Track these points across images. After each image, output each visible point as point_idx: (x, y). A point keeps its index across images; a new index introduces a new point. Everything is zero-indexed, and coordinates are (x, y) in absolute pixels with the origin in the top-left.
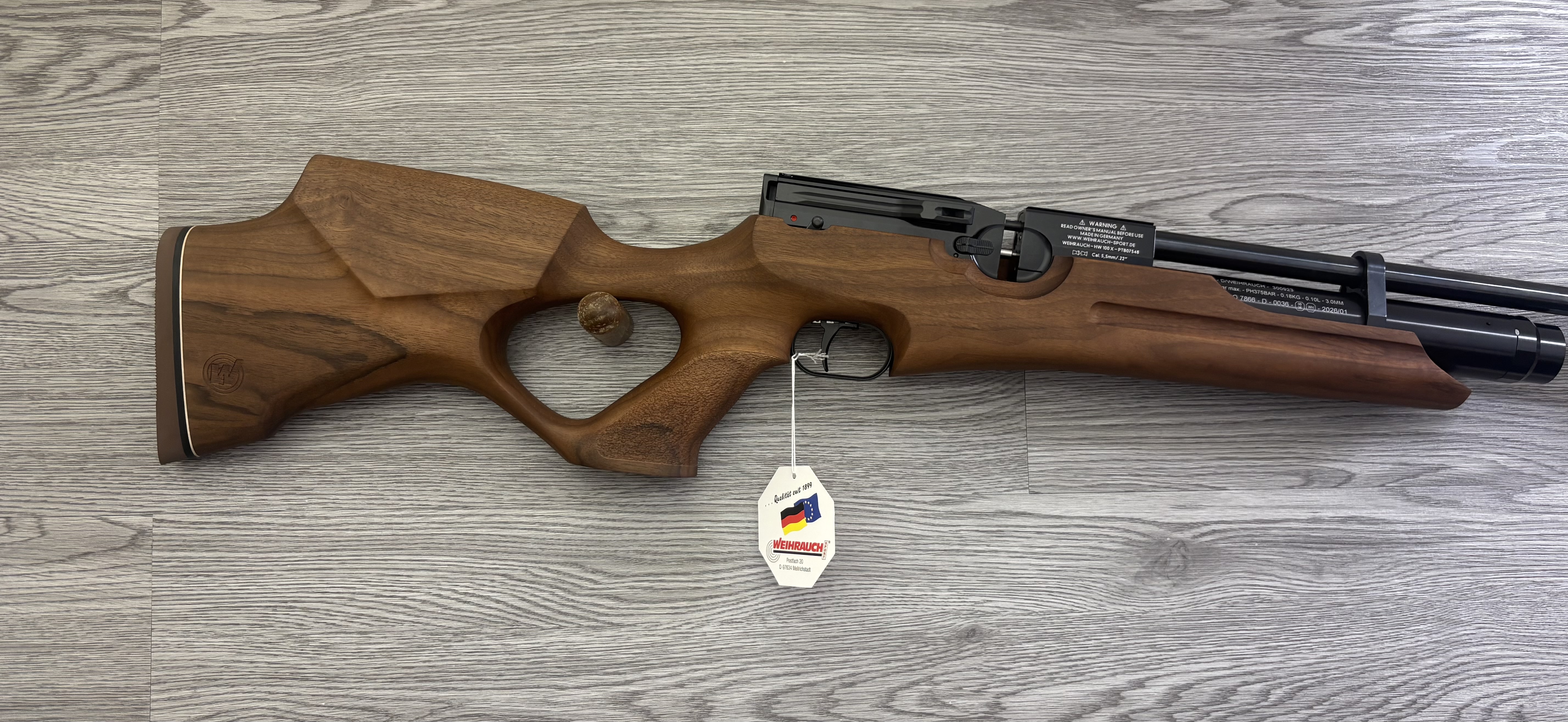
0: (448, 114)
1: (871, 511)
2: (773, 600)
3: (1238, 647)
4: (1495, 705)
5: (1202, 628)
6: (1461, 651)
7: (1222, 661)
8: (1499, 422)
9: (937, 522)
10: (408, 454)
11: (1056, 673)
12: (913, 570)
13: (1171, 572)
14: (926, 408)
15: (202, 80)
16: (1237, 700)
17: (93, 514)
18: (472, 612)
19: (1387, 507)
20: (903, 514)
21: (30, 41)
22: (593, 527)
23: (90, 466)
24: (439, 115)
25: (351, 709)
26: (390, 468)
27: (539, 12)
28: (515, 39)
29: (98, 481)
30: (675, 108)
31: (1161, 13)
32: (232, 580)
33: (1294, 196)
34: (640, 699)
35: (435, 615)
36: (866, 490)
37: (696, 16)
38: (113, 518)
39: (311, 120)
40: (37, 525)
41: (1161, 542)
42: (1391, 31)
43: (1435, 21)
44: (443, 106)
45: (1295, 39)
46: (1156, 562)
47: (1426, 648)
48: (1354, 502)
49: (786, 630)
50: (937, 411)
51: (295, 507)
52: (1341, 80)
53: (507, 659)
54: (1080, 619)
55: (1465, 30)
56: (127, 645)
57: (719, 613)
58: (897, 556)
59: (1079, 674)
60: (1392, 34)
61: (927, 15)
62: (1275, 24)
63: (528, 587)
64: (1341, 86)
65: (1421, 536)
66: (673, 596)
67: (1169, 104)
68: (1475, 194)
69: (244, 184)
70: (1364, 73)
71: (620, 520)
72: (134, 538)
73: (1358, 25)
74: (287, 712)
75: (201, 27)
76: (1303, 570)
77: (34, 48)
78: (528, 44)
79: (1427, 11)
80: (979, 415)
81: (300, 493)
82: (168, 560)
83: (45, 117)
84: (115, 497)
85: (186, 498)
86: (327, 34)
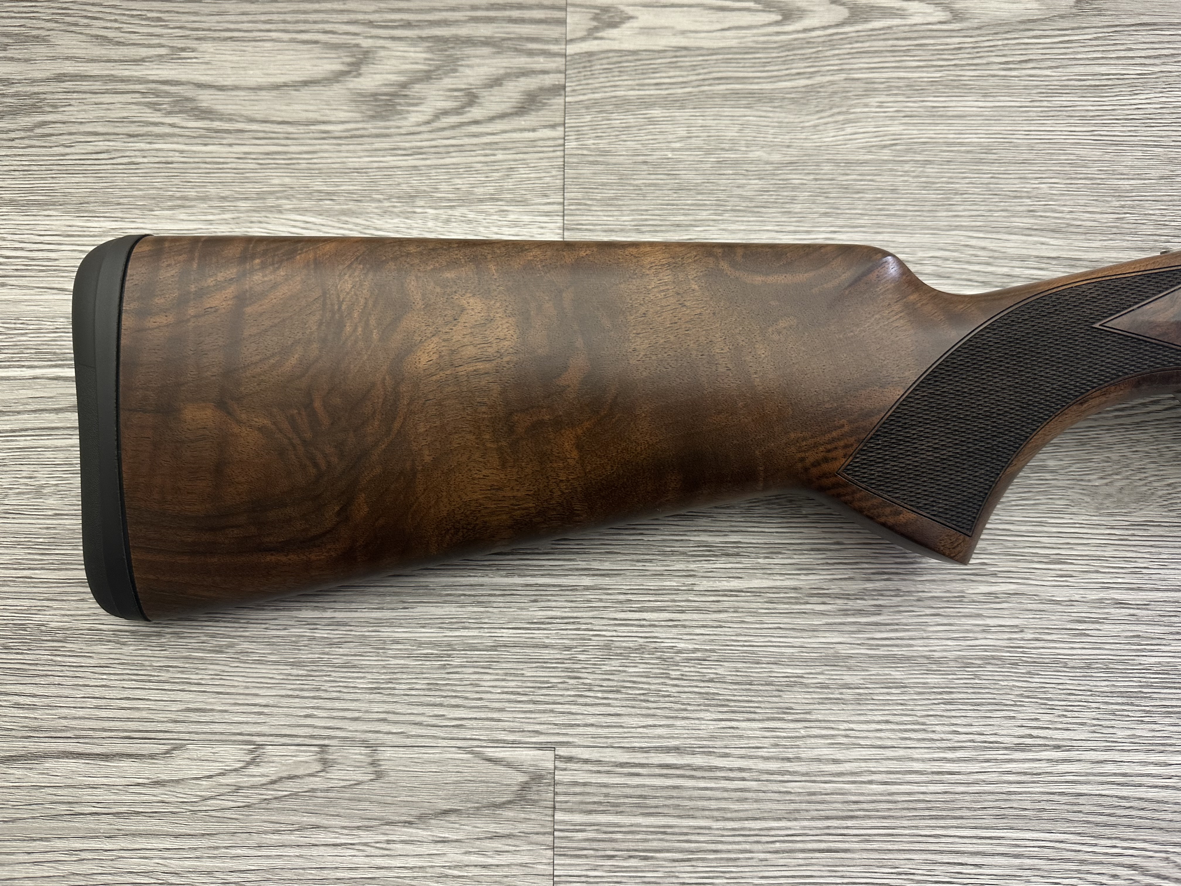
0: (970, 156)
10: (960, 657)
17: (460, 743)
21: (387, 53)
23: (456, 662)
24: (958, 157)
26: (932, 679)
27: (1080, 31)
28: (1053, 64)
29: (469, 688)
38: (491, 752)
40: (369, 760)
51: (785, 742)
72: (525, 787)
75: (621, 38)
81: (790, 717)
82: (581, 828)
83: (405, 149)
84: (495, 715)
85: (609, 720)
86: (789, 50)
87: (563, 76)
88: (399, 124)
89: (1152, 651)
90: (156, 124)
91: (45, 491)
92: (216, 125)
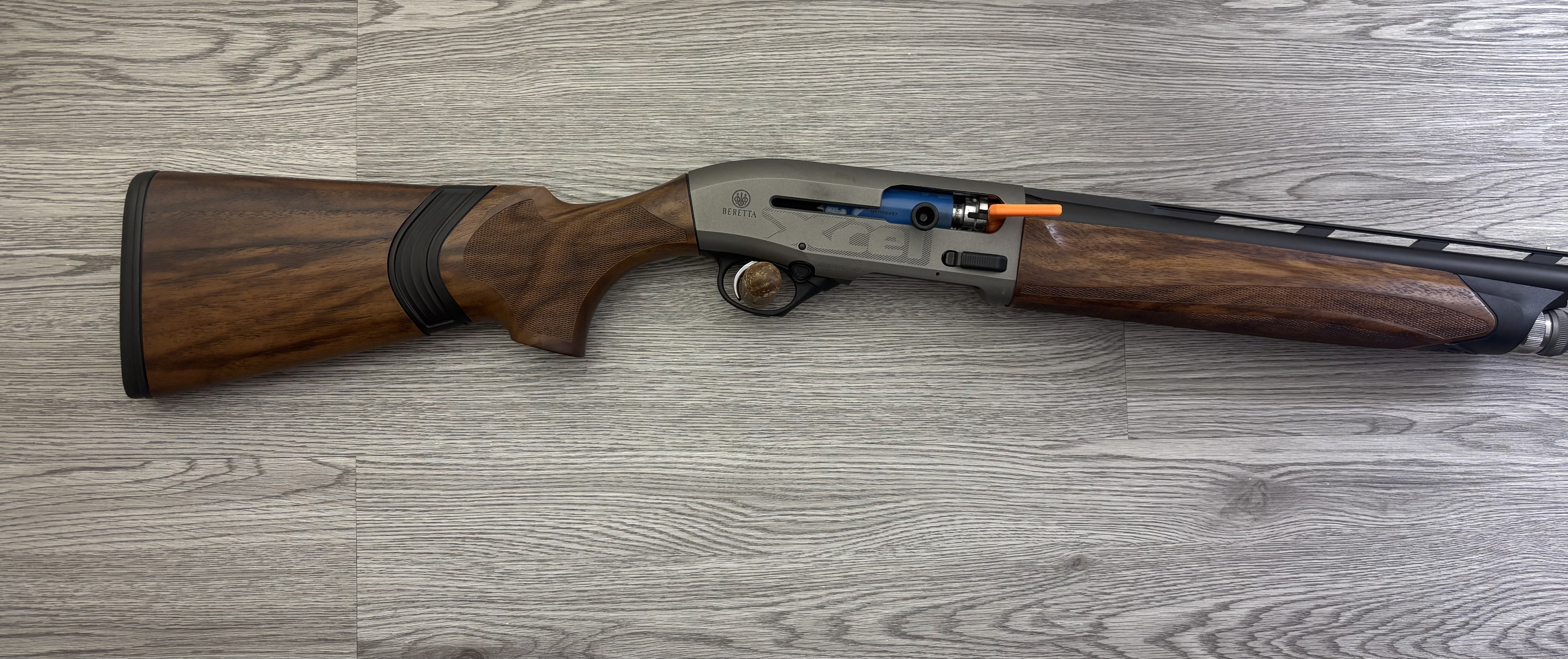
0: (612, 101)
1: (987, 455)
2: (902, 532)
3: (1312, 575)
4: (1538, 626)
5: (1280, 558)
6: (1508, 579)
7: (1298, 586)
8: (1543, 375)
9: (1046, 464)
10: (582, 403)
11: (1152, 597)
12: (1026, 506)
13: (1252, 507)
14: (1036, 363)
15: (394, 70)
16: (1311, 622)
17: (304, 455)
18: (638, 541)
19: (1444, 451)
20: (1016, 457)
21: (240, 35)
22: (743, 467)
23: (301, 412)
24: (605, 102)
25: (532, 628)
26: (565, 415)
27: (692, 10)
28: (670, 34)
29: (308, 427)
30: (812, 96)
31: (1245, 10)
32: (426, 514)
33: (1363, 174)
34: (785, 618)
35: (606, 545)
36: (984, 436)
37: (831, 13)
38: (321, 459)
39: (489, 105)
40: (255, 464)
41: (1244, 482)
42: (1449, 26)
43: (1488, 18)
44: (609, 94)
45: (1364, 33)
46: (1239, 499)
47: (1477, 575)
48: (1415, 446)
49: (913, 559)
50: (1047, 365)
51: (480, 450)
52: (1406, 70)
53: (669, 583)
54: (1173, 549)
55: (1515, 26)
56: (336, 571)
57: (854, 544)
58: (1011, 494)
59: (1172, 598)
60: (1450, 29)
61: (1036, 12)
62: (1347, 20)
63: (687, 519)
64: (1405, 75)
65: (1474, 477)
66: (813, 529)
67: (1251, 92)
68: (1523, 172)
69: (431, 163)
70: (1425, 64)
71: (767, 461)
72: (340, 476)
73: (1420, 21)
74: (476, 631)
75: (393, 23)
76: (1370, 506)
77: (245, 42)
78: (682, 39)
79: (1481, 8)
80: (1086, 368)
81: (485, 437)
82: (371, 496)
83: (256, 104)
84: (323, 441)
85: (385, 441)
86: (501, 29)
87: (355, 50)
88: (252, 86)
89: (690, 398)
90: (93, 87)
91: (53, 323)
92: (131, 87)
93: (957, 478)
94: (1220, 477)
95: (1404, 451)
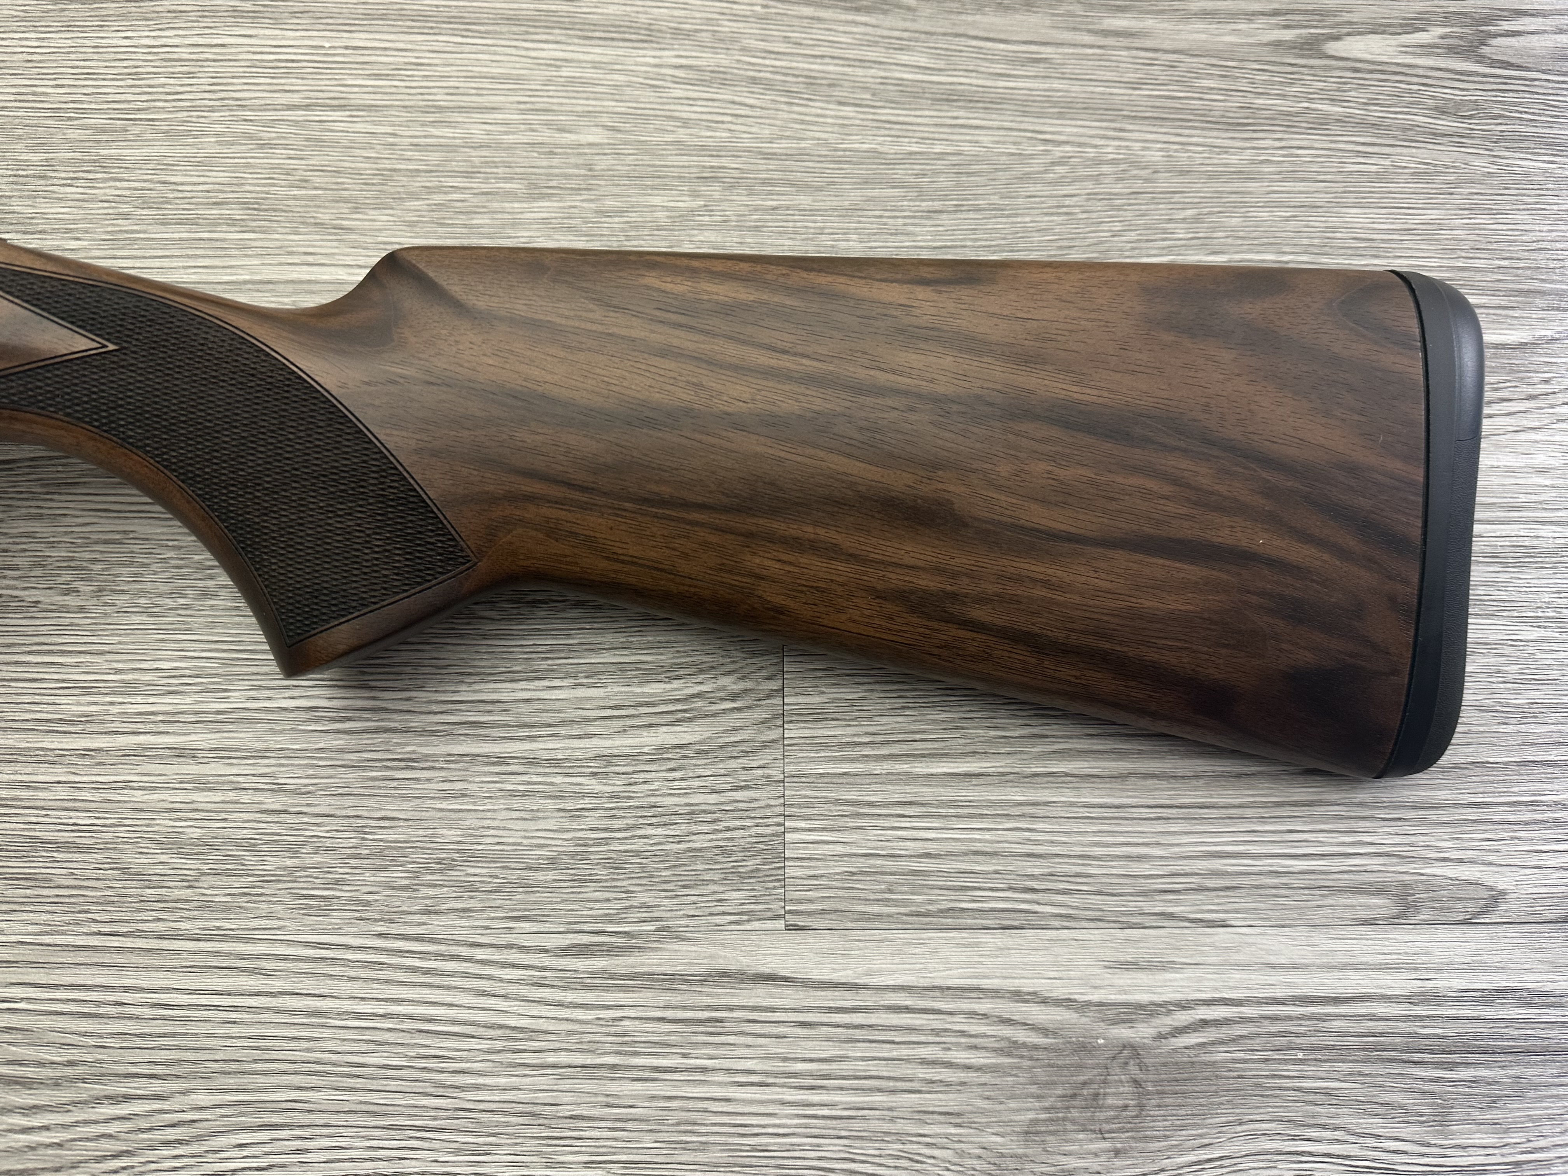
1: (414, 970)
9: (569, 997)
12: (505, 1113)
13: (1108, 1121)
14: (563, 731)
20: (490, 978)
36: (410, 918)
41: (1084, 1048)
42: (1485, 43)
43: (1557, 32)
45: (1311, 47)
46: (1074, 1096)
48: (1505, 956)
50: (588, 736)
52: (1402, 119)
58: (469, 1080)
60: (1487, 50)
62: (1274, 20)
64: (1403, 129)
73: (1423, 30)
76: (1407, 1115)
80: (680, 746)
93: (327, 1033)
94: (1022, 1036)
95: (1483, 967)
